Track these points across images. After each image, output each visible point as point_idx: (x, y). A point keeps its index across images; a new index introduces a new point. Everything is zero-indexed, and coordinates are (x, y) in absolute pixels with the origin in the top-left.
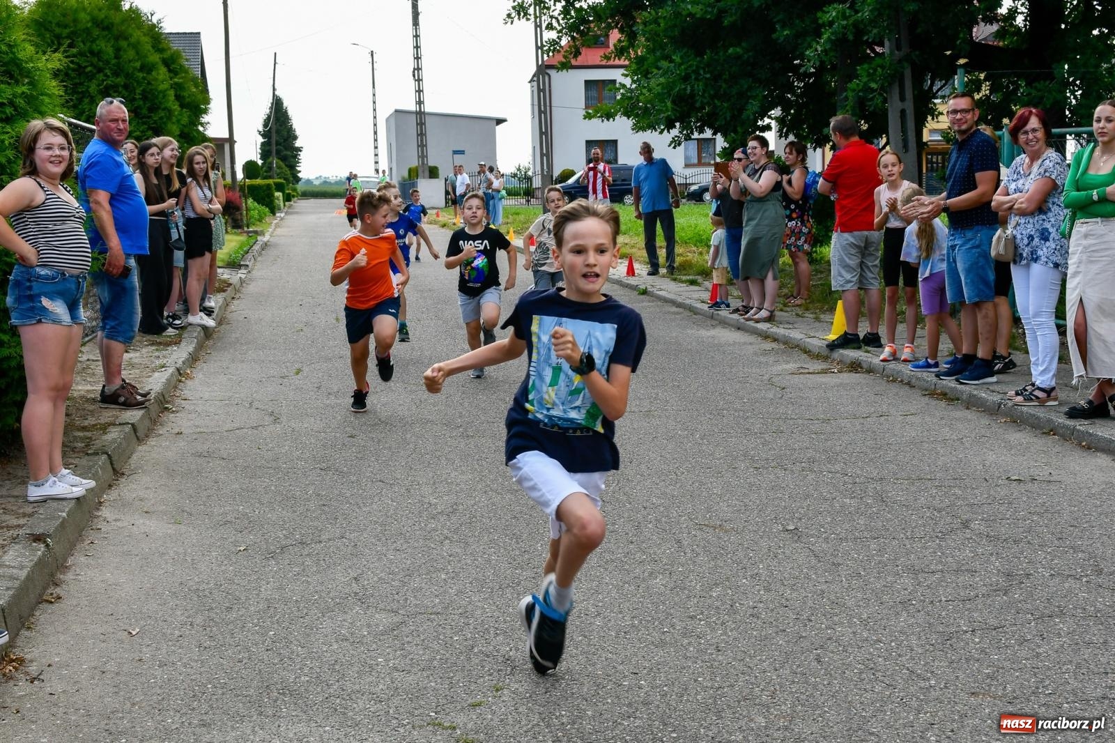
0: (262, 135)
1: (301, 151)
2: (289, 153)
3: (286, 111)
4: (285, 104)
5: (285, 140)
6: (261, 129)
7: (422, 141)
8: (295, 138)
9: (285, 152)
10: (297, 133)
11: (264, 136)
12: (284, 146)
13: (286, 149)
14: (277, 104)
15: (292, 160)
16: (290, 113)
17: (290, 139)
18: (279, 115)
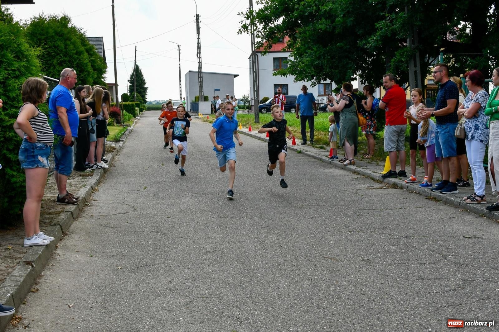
1: (147, 89)
2: (142, 90)
3: (141, 72)
4: (140, 69)
5: (140, 84)
6: (129, 79)
7: (201, 85)
8: (145, 83)
9: (140, 90)
10: (146, 81)
11: (130, 82)
12: (139, 87)
13: (141, 88)
14: (137, 69)
15: (143, 93)
16: (142, 72)
17: (143, 84)
18: (137, 73)
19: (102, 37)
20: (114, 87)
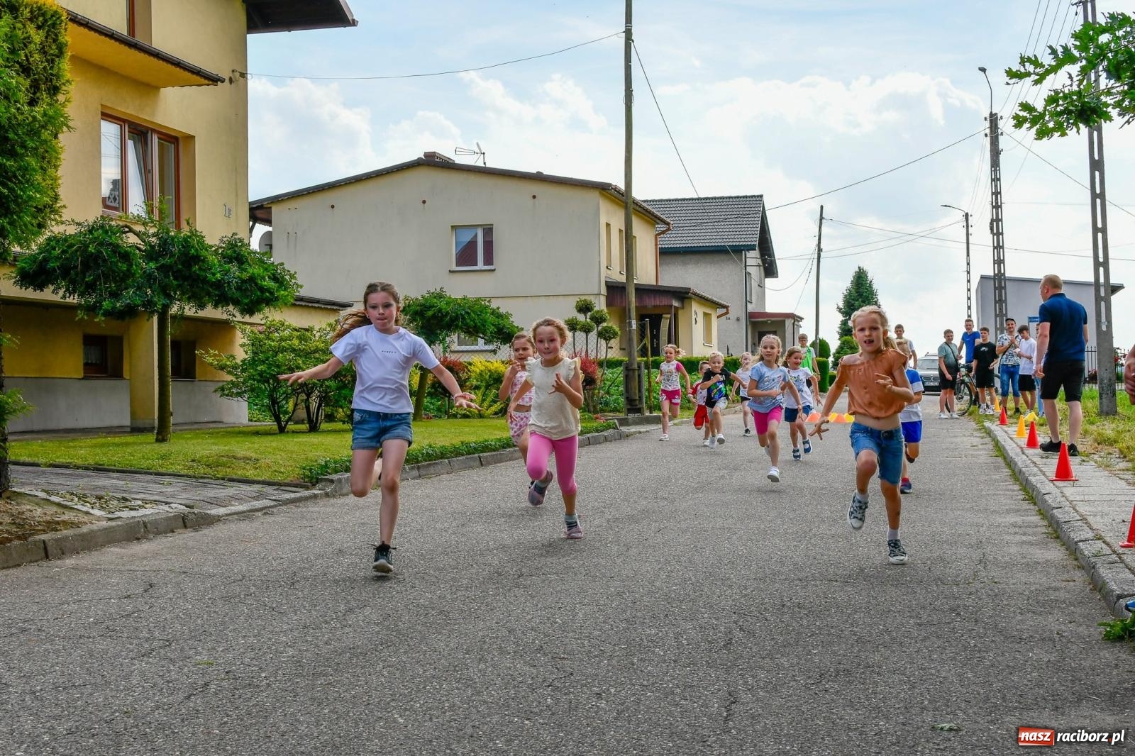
0: (842, 313)
3: (871, 286)
6: (841, 305)
11: (844, 314)
14: (861, 279)
16: (875, 287)
18: (861, 290)
19: (761, 196)
20: (789, 323)
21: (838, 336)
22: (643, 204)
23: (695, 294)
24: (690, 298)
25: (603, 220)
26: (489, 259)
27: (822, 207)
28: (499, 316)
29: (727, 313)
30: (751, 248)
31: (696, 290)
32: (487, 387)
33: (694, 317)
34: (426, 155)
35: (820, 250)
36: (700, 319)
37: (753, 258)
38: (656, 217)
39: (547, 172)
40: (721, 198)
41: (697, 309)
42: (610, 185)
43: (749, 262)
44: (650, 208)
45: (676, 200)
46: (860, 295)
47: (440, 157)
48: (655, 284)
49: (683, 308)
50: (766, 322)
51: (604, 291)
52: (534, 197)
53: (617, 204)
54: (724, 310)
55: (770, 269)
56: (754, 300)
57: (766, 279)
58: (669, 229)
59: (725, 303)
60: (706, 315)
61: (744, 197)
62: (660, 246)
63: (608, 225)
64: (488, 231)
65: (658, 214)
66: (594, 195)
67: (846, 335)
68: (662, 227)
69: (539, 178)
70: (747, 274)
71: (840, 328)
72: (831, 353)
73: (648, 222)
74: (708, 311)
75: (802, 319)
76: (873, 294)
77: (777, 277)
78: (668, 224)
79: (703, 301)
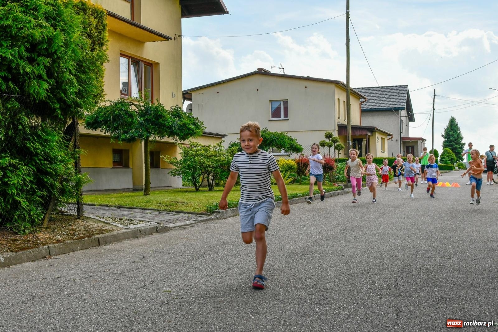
0: (444, 137)
1: (464, 145)
2: (458, 146)
3: (457, 125)
4: (456, 122)
5: (456, 140)
6: (444, 134)
8: (462, 138)
9: (456, 146)
10: (463, 136)
11: (445, 138)
12: (454, 142)
13: (456, 144)
14: (452, 122)
15: (460, 150)
16: (459, 125)
17: (459, 139)
18: (453, 127)
19: (407, 86)
20: (420, 142)
21: (442, 148)
22: (354, 90)
23: (377, 129)
24: (375, 131)
25: (336, 97)
26: (286, 115)
27: (435, 90)
28: (291, 140)
29: (392, 138)
30: (403, 109)
31: (378, 128)
32: (286, 171)
33: (377, 140)
34: (259, 69)
35: (434, 109)
36: (380, 140)
37: (403, 113)
38: (360, 95)
39: (311, 76)
40: (389, 87)
41: (378, 136)
42: (339, 81)
43: (402, 115)
44: (357, 91)
45: (369, 88)
46: (452, 129)
47: (265, 70)
48: (359, 125)
49: (372, 136)
50: (409, 142)
51: (337, 128)
52: (306, 87)
53: (342, 90)
54: (391, 137)
55: (411, 118)
56: (404, 132)
57: (410, 123)
58: (366, 101)
59: (391, 133)
60: (382, 138)
61: (399, 86)
62: (361, 108)
63: (339, 99)
64: (286, 102)
65: (361, 94)
66: (333, 86)
67: (446, 147)
68: (362, 100)
69: (308, 79)
70: (401, 120)
71: (443, 144)
72: (439, 156)
73: (356, 98)
74: (383, 137)
75: (425, 140)
76: (458, 129)
77: (414, 121)
78: (365, 98)
79: (381, 132)
